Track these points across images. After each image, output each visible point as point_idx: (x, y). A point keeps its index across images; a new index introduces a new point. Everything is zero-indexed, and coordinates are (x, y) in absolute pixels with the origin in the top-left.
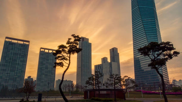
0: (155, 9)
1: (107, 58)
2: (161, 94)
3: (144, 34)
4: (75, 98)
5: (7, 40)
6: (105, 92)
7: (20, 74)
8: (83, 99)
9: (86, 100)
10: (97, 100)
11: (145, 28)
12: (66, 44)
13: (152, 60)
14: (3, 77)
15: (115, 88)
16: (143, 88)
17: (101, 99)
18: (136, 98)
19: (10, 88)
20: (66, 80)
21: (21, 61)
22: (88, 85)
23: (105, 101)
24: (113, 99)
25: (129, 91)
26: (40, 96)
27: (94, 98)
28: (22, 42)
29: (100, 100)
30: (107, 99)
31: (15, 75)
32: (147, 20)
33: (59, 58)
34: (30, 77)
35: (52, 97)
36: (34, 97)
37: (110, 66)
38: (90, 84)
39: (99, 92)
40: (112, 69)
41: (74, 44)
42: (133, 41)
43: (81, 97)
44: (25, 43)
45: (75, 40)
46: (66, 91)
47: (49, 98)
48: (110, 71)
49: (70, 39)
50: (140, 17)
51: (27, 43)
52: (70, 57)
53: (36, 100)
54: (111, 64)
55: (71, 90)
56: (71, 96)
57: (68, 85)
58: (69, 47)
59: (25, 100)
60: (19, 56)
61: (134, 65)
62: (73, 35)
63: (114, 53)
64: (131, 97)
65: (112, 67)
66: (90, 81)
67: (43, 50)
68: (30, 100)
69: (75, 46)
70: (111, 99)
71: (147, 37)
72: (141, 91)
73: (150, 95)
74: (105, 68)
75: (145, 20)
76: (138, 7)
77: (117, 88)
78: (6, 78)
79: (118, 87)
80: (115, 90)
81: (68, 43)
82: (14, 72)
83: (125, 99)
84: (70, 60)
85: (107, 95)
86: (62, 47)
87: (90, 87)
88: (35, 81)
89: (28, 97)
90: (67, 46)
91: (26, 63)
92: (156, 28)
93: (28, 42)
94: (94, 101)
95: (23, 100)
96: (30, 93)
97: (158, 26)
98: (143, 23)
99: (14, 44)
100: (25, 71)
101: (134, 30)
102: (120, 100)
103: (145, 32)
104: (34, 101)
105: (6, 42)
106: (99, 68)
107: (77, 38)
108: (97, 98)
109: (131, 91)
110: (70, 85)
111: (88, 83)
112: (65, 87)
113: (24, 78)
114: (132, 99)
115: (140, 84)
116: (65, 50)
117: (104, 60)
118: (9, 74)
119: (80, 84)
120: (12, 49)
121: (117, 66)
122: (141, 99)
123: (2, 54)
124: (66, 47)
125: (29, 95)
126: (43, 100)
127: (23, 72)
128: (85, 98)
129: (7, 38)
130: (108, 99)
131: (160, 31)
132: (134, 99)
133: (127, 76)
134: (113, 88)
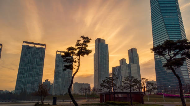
0: (178, 4)
1: (126, 59)
2: (186, 97)
3: (166, 32)
4: (91, 102)
5: (25, 44)
6: (122, 96)
7: (38, 77)
8: (99, 102)
9: (102, 103)
10: (112, 104)
11: (166, 25)
12: (75, 46)
13: (168, 60)
14: (22, 81)
15: (130, 91)
16: (165, 92)
17: (116, 102)
18: (156, 102)
19: (28, 91)
20: (84, 83)
21: (38, 65)
22: (103, 87)
23: (121, 104)
24: (129, 102)
25: (149, 95)
26: (55, 100)
27: (109, 101)
28: (38, 46)
29: (115, 104)
30: (122, 102)
31: (33, 78)
32: (169, 17)
33: (68, 61)
34: (47, 80)
35: (68, 100)
36: (48, 100)
37: (129, 68)
38: (104, 87)
39: (115, 96)
40: (131, 71)
41: (84, 46)
42: (154, 41)
43: (97, 101)
44: (41, 46)
45: (85, 42)
46: (83, 94)
47: (65, 101)
48: (129, 73)
49: (79, 41)
50: (161, 14)
51: (44, 47)
52: (79, 60)
53: (51, 103)
54: (130, 66)
55: (88, 93)
56: (87, 100)
57: (84, 88)
58: (78, 49)
59: (40, 103)
60: (36, 60)
61: (155, 66)
62: (82, 37)
63: (133, 53)
64: (151, 100)
65: (131, 69)
66: (105, 84)
67: (60, 53)
68: (45, 103)
69: (84, 47)
70: (127, 102)
71: (169, 35)
72: (162, 94)
73: (173, 99)
74: (123, 70)
75: (167, 17)
76: (157, 3)
77: (133, 91)
78: (25, 82)
79: (135, 90)
80: (131, 93)
81: (77, 45)
82: (32, 76)
83: (143, 103)
84: (79, 63)
85: (124, 99)
86: (71, 49)
87: (105, 90)
88: (53, 84)
89: (43, 101)
90: (76, 47)
91: (43, 66)
92: (179, 25)
93: (45, 45)
94: (108, 105)
95: (38, 103)
96: (45, 96)
97: (182, 22)
98: (164, 20)
99: (32, 47)
100: (42, 75)
101: (154, 29)
102: (137, 104)
103: (167, 30)
104: (49, 104)
105: (23, 46)
106: (116, 70)
107: (86, 40)
108: (112, 102)
109: (151, 94)
110: (87, 88)
111: (102, 86)
112: (82, 91)
113: (42, 82)
114: (152, 102)
115: (161, 87)
116: (75, 53)
117: (122, 61)
118: (27, 78)
119: (96, 87)
120: (30, 53)
121: (136, 67)
122: (162, 103)
123: (21, 59)
124: (76, 49)
125: (44, 99)
126: (58, 103)
127: (41, 75)
128: (101, 101)
129: (25, 42)
130: (124, 103)
131: (184, 28)
132: (154, 102)
133: (145, 79)
134: (129, 91)
